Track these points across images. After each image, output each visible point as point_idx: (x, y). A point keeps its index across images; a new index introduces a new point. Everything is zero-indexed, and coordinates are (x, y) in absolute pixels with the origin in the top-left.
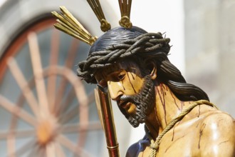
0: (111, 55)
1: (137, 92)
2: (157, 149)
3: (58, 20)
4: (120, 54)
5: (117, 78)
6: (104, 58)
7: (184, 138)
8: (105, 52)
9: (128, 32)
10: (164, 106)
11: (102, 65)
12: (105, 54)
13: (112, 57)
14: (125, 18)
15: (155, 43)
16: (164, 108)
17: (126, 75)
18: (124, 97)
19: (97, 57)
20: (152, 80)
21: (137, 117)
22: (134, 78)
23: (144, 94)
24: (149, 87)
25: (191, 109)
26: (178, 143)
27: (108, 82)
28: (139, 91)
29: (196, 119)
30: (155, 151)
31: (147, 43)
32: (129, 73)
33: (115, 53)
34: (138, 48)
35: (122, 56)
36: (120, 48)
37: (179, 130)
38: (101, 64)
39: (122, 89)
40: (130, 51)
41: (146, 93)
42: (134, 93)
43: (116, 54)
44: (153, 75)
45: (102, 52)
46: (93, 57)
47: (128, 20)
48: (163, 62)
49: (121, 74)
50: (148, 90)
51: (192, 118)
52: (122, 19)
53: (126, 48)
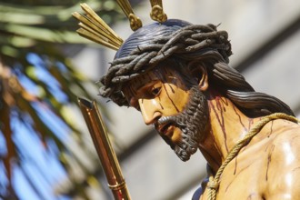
0: (137, 62)
1: (180, 110)
2: (217, 189)
3: (81, 24)
4: (149, 59)
5: (152, 94)
6: (127, 66)
7: (250, 168)
8: (128, 57)
9: (163, 27)
10: (223, 126)
11: (127, 77)
12: (128, 61)
13: (138, 64)
14: (157, 9)
15: (200, 39)
16: (223, 130)
17: (163, 88)
18: (163, 119)
19: (119, 66)
20: (202, 91)
21: (184, 146)
22: (173, 92)
23: (190, 112)
24: (198, 102)
25: (261, 127)
26: (241, 177)
27: (140, 100)
28: (184, 108)
29: (266, 140)
30: (214, 191)
31: (188, 40)
32: (166, 85)
33: (143, 58)
34: (174, 48)
35: (152, 61)
36: (148, 50)
37: (244, 159)
38: (125, 75)
39: (159, 108)
40: (163, 53)
41: (194, 111)
42: (176, 112)
43: (143, 60)
44: (203, 84)
45: (125, 58)
46: (114, 67)
47: (160, 11)
48: (216, 65)
49: (156, 86)
50: (196, 107)
51: (261, 139)
52: (153, 10)
53: (157, 49)
